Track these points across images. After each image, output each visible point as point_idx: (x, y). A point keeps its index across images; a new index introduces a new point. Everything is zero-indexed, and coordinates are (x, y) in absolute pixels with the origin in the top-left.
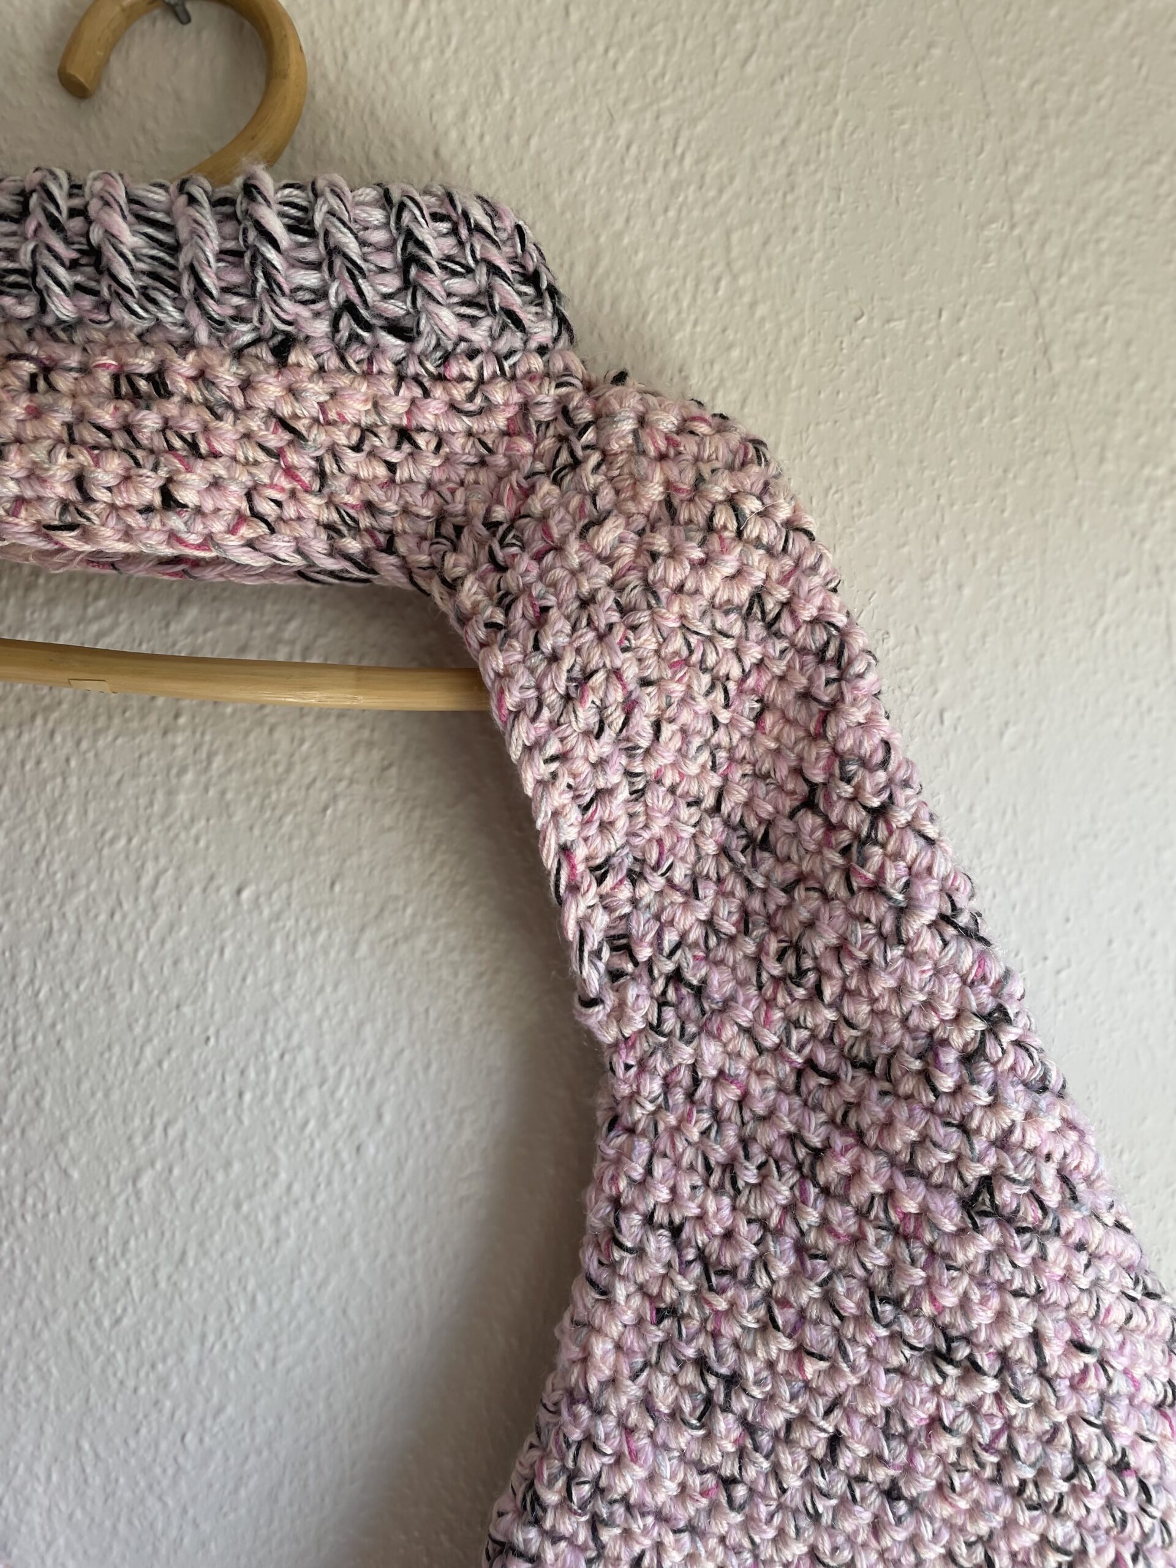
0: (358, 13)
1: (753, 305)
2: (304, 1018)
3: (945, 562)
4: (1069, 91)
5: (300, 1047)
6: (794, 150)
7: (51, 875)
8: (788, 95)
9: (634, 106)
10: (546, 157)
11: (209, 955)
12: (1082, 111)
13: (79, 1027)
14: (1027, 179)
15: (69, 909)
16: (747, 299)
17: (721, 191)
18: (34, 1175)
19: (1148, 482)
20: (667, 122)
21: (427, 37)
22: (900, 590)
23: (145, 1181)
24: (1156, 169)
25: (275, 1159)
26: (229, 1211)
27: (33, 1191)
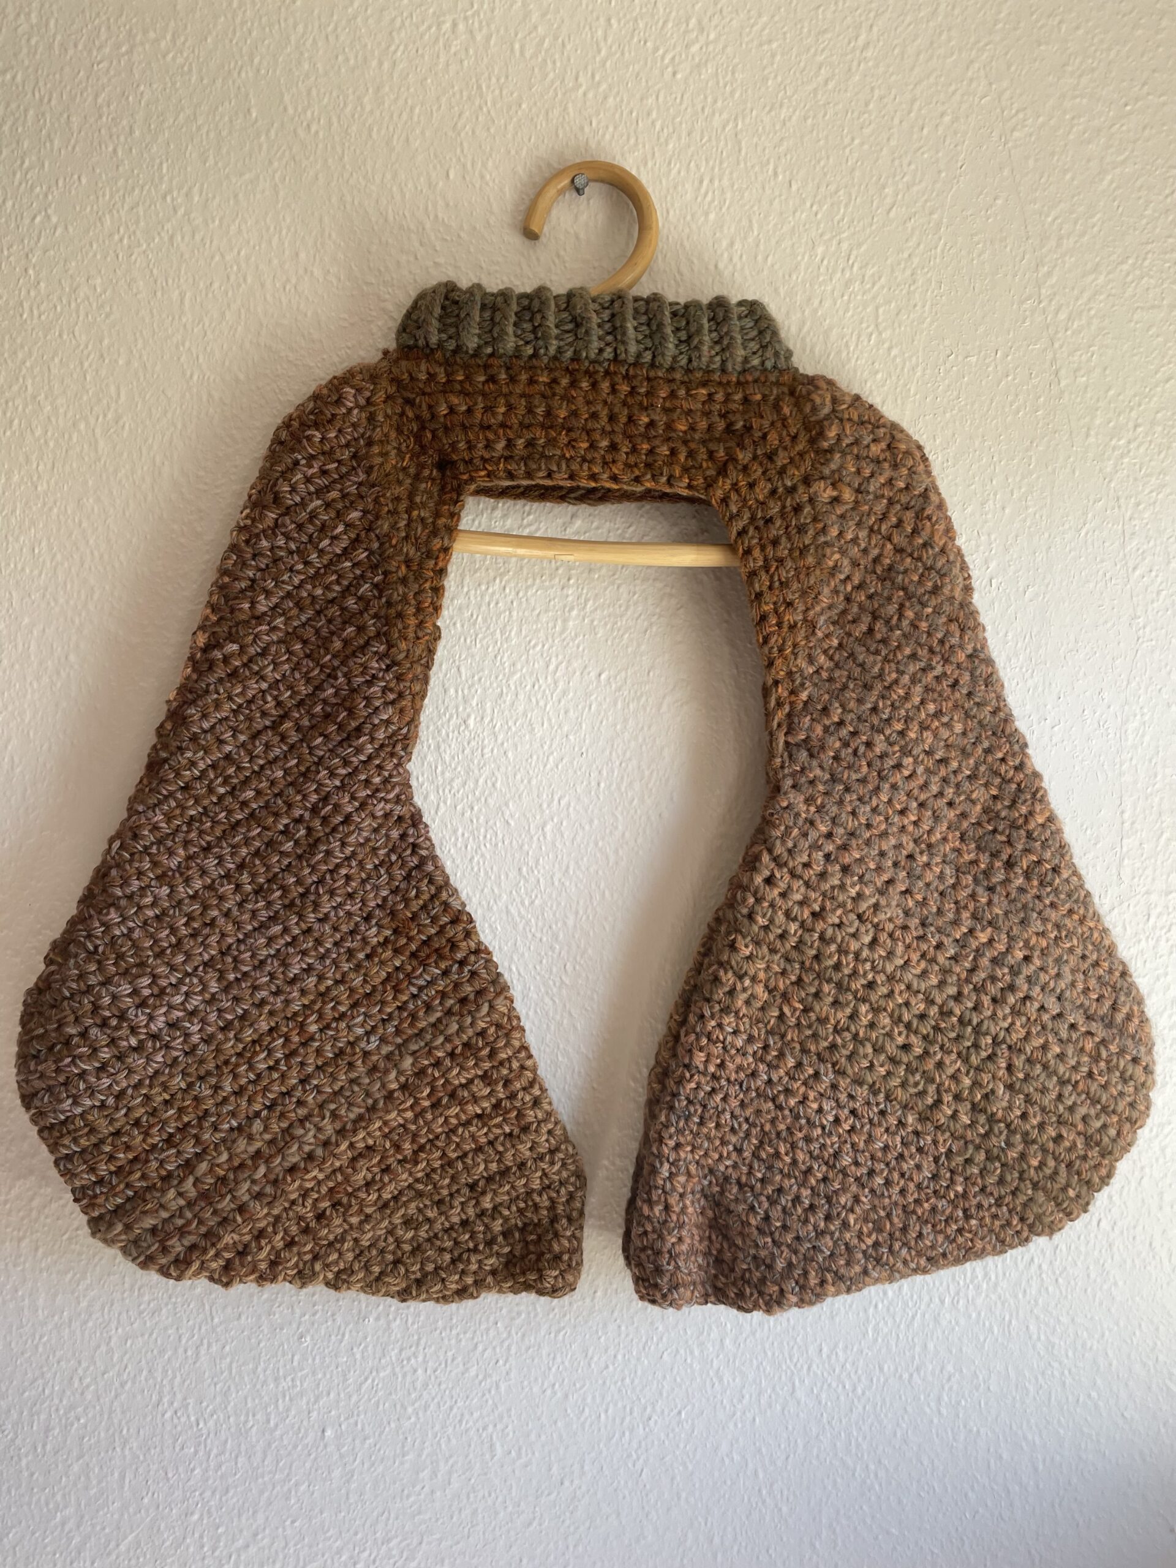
0: (675, 188)
1: (890, 349)
2: (633, 743)
3: (995, 494)
6: (916, 261)
7: (502, 664)
8: (913, 229)
9: (826, 237)
10: (776, 267)
11: (583, 709)
13: (516, 746)
14: (1049, 274)
15: (511, 682)
16: (886, 345)
17: (874, 284)
18: (491, 823)
19: (1114, 449)
20: (845, 246)
21: (713, 201)
22: (969, 510)
23: (548, 828)
25: (616, 818)
26: (592, 845)
27: (490, 831)
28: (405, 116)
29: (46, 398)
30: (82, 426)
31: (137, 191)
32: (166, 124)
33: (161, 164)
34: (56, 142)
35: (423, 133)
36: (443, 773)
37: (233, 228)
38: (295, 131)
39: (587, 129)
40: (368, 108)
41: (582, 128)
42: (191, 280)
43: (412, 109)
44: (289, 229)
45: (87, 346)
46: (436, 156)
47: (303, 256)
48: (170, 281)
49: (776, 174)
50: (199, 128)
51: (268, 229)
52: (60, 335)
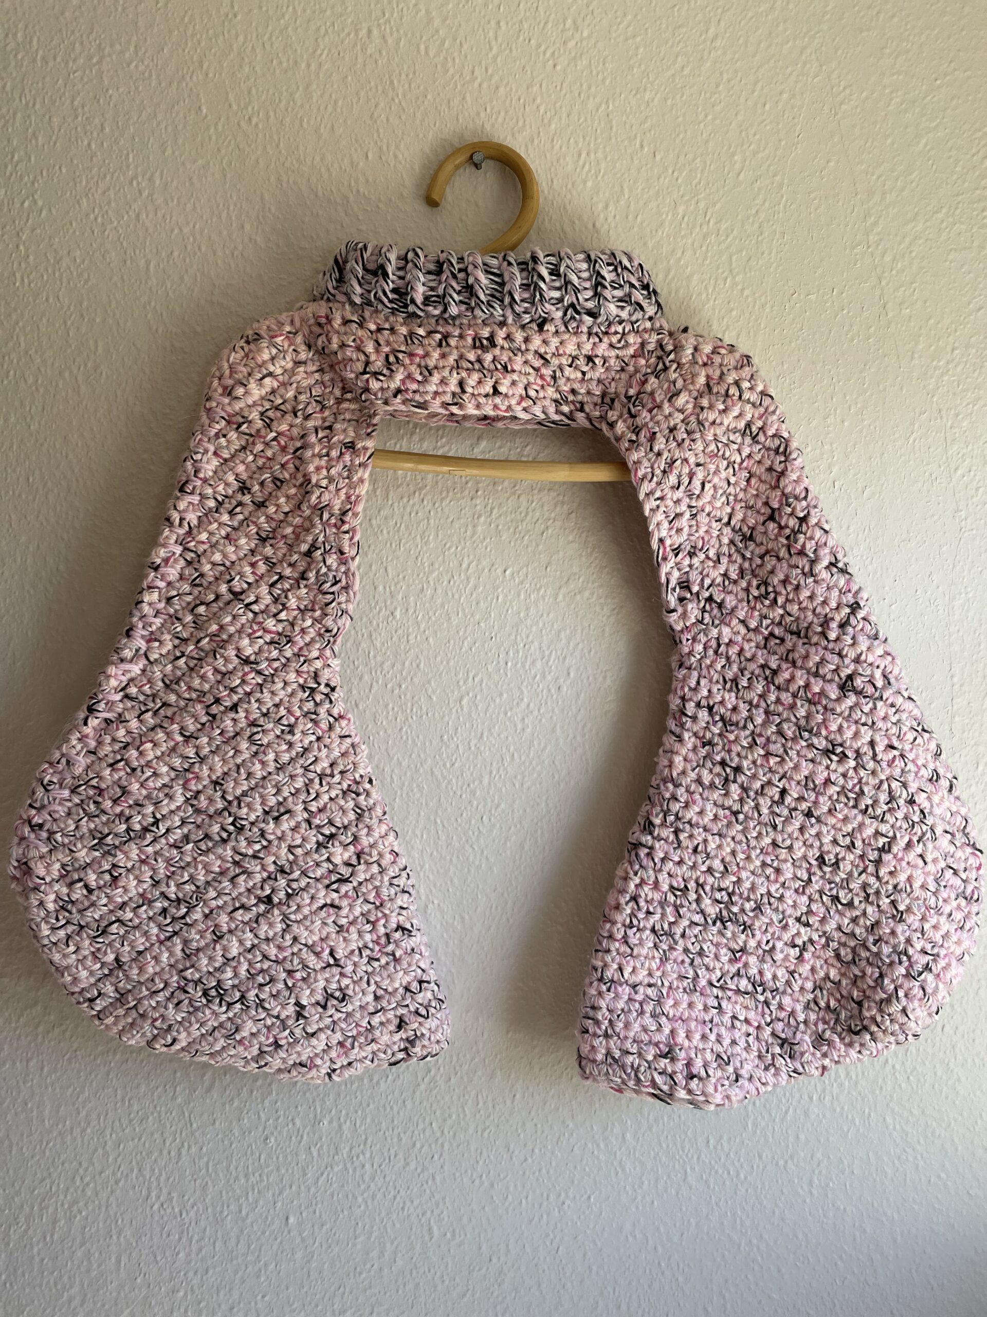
0: (558, 161)
1: (743, 290)
2: (534, 629)
3: (835, 410)
4: (897, 179)
5: (532, 642)
6: (762, 216)
7: (422, 564)
8: (760, 189)
9: (686, 198)
10: (645, 224)
11: (492, 600)
12: (903, 189)
13: (436, 632)
14: (876, 223)
15: (430, 579)
16: (739, 287)
17: (727, 236)
18: (416, 698)
19: (935, 368)
20: (702, 205)
21: (590, 171)
22: (814, 423)
23: (464, 702)
24: (940, 216)
25: (522, 692)
26: (502, 715)
27: (416, 706)
28: (330, 109)
29: (36, 352)
30: (67, 374)
31: (108, 177)
32: (131, 122)
33: (128, 154)
34: (40, 139)
35: (345, 121)
36: (375, 657)
37: (189, 206)
38: (239, 124)
39: (482, 115)
40: (299, 104)
41: (478, 114)
42: (154, 251)
43: (336, 102)
44: (235, 205)
45: (69, 308)
46: (357, 141)
47: (247, 227)
48: (137, 251)
49: (642, 146)
50: (158, 124)
51: (218, 206)
52: (47, 300)
